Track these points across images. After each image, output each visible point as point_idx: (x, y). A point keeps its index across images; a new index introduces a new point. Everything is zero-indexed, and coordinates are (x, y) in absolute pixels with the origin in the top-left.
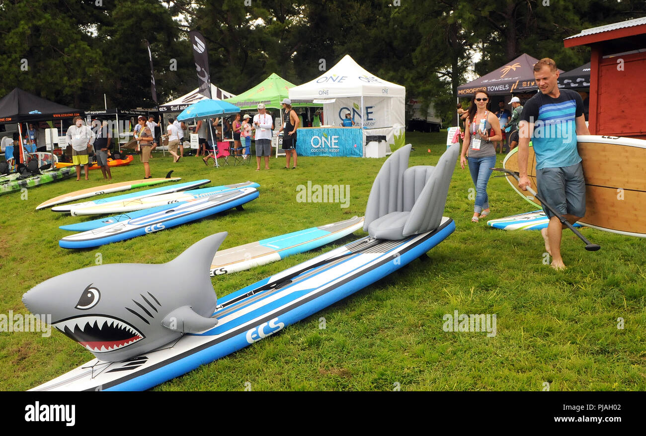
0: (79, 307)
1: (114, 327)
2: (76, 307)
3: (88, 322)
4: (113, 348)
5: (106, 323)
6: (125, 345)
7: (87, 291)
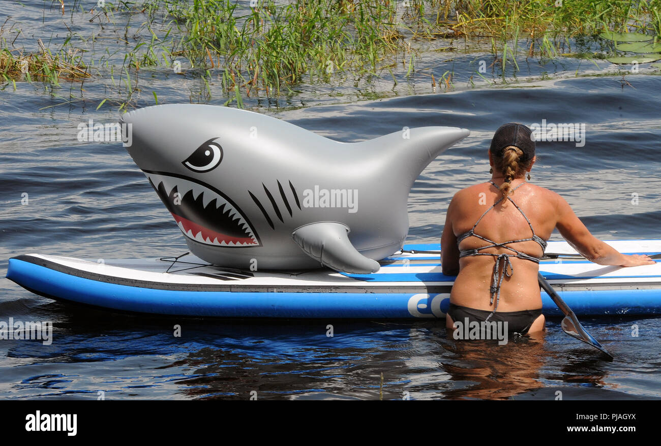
0: (188, 163)
1: (224, 212)
2: (184, 163)
3: (192, 190)
4: (212, 241)
5: (215, 201)
6: (229, 245)
7: (206, 146)
